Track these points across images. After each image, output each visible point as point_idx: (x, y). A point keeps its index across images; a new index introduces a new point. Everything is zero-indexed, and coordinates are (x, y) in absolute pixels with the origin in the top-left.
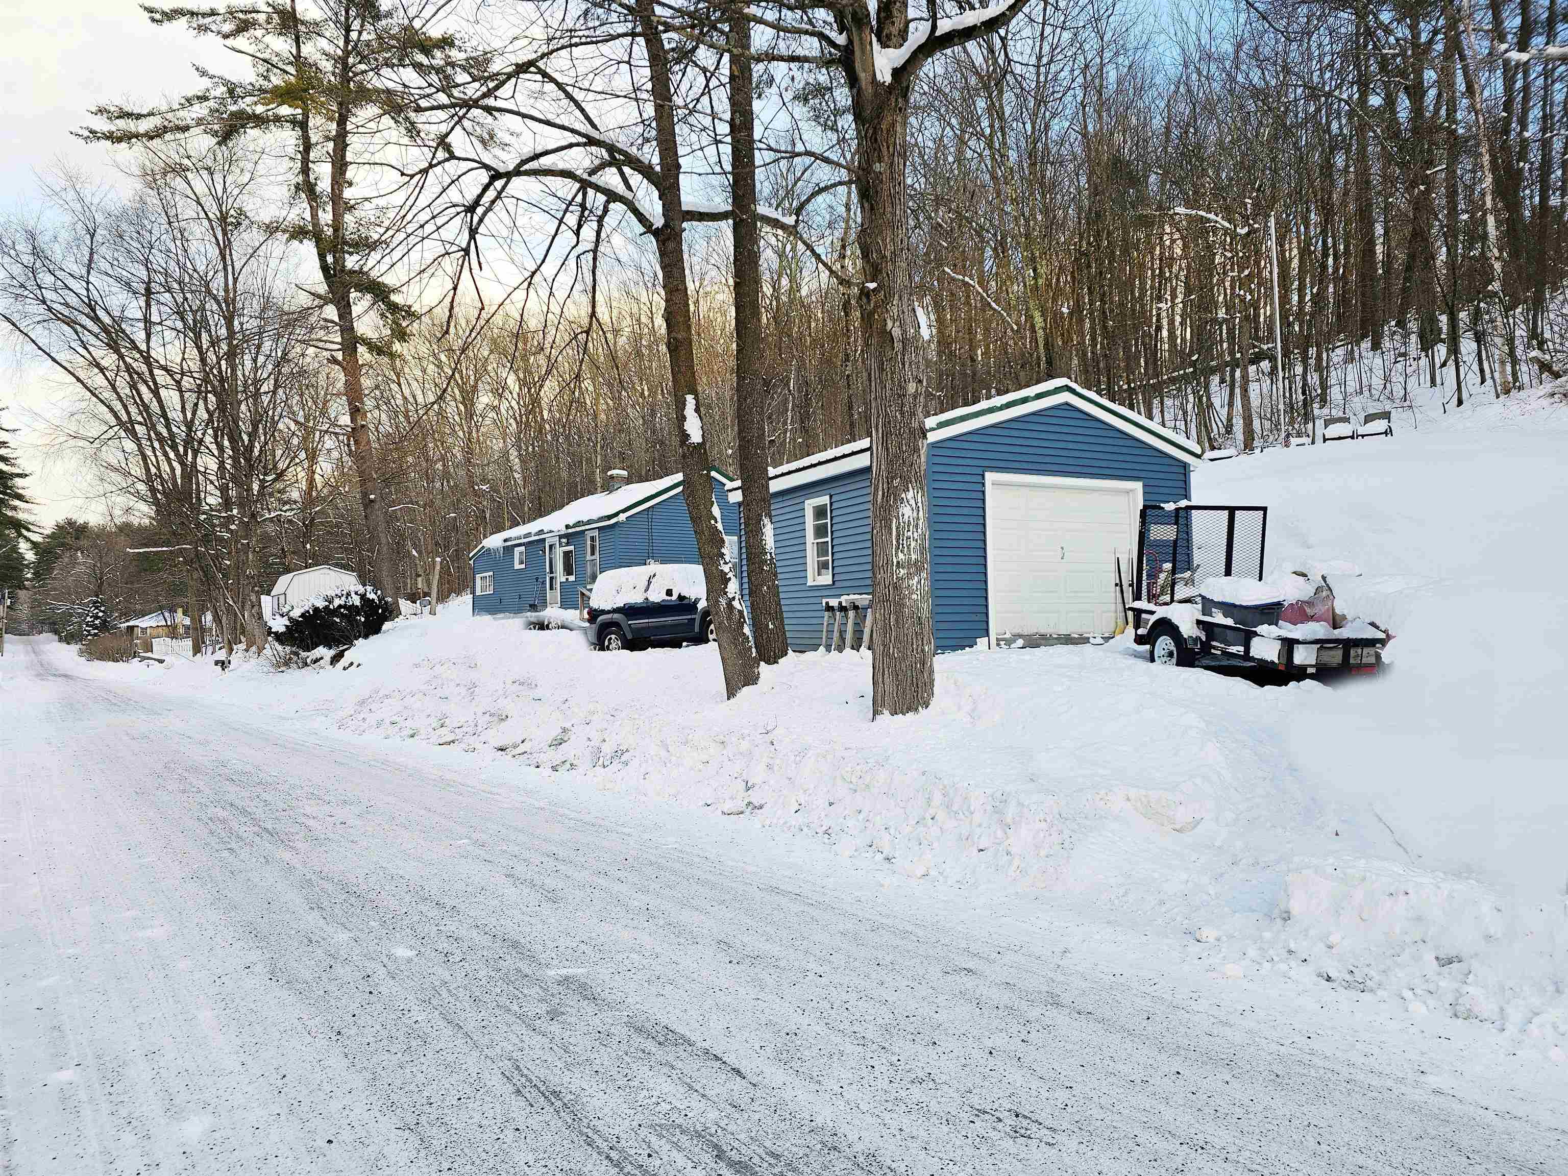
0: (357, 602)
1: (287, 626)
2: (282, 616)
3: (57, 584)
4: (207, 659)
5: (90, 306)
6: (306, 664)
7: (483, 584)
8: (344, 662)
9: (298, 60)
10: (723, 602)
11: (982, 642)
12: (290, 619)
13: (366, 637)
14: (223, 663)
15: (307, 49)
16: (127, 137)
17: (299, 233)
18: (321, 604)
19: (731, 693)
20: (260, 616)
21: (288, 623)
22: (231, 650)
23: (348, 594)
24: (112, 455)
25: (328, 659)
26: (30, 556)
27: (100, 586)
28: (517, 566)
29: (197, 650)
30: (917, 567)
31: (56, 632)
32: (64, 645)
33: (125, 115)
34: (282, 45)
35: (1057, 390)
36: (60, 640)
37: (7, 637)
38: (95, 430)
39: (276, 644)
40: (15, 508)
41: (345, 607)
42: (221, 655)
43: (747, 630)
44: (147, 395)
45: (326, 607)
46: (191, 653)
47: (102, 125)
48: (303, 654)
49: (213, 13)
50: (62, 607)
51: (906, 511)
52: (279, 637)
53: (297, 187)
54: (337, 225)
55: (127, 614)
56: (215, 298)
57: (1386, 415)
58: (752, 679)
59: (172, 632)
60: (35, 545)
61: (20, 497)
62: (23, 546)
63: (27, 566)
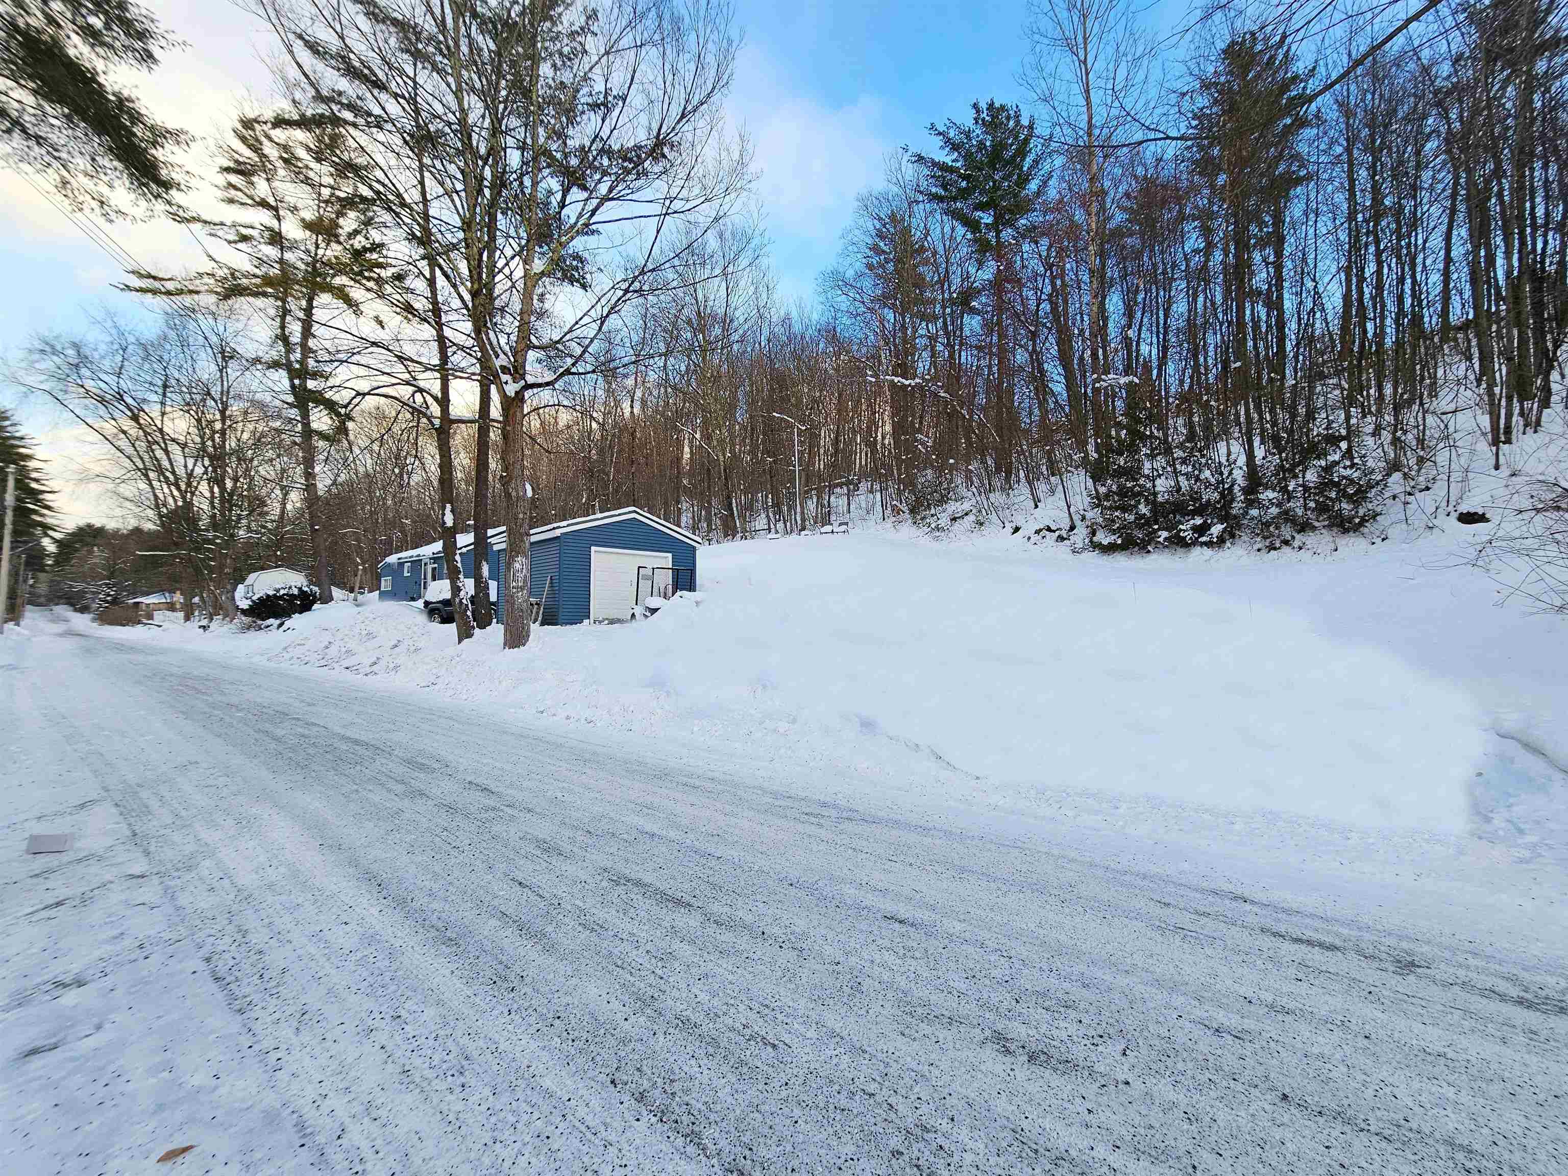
0: (296, 592)
1: (250, 606)
2: (247, 599)
3: (74, 569)
4: (194, 624)
5: (119, 393)
6: (261, 629)
7: (386, 583)
8: (284, 627)
9: (281, 261)
10: (457, 600)
11: (586, 622)
12: (252, 601)
13: (300, 613)
14: (205, 627)
15: (288, 256)
16: (154, 292)
17: (275, 365)
18: (271, 593)
19: (459, 642)
20: (233, 599)
21: (250, 604)
22: (211, 619)
23: (290, 588)
24: (128, 490)
25: (275, 625)
26: (51, 548)
27: (112, 573)
28: (406, 574)
29: (187, 618)
30: (522, 588)
31: (72, 605)
32: (78, 615)
33: (150, 276)
34: (272, 252)
35: (630, 512)
36: (76, 610)
37: (29, 607)
38: (117, 473)
39: (242, 616)
40: (42, 515)
41: (287, 595)
42: (204, 622)
43: (469, 613)
44: (159, 454)
45: (275, 595)
46: (182, 621)
47: (136, 282)
48: (260, 622)
49: (222, 224)
50: (78, 586)
51: (517, 566)
52: (244, 612)
53: (277, 337)
54: (302, 362)
55: (135, 594)
56: (214, 399)
57: (847, 524)
58: (470, 636)
59: (171, 607)
60: (56, 541)
61: (48, 508)
62: (46, 542)
63: (48, 555)
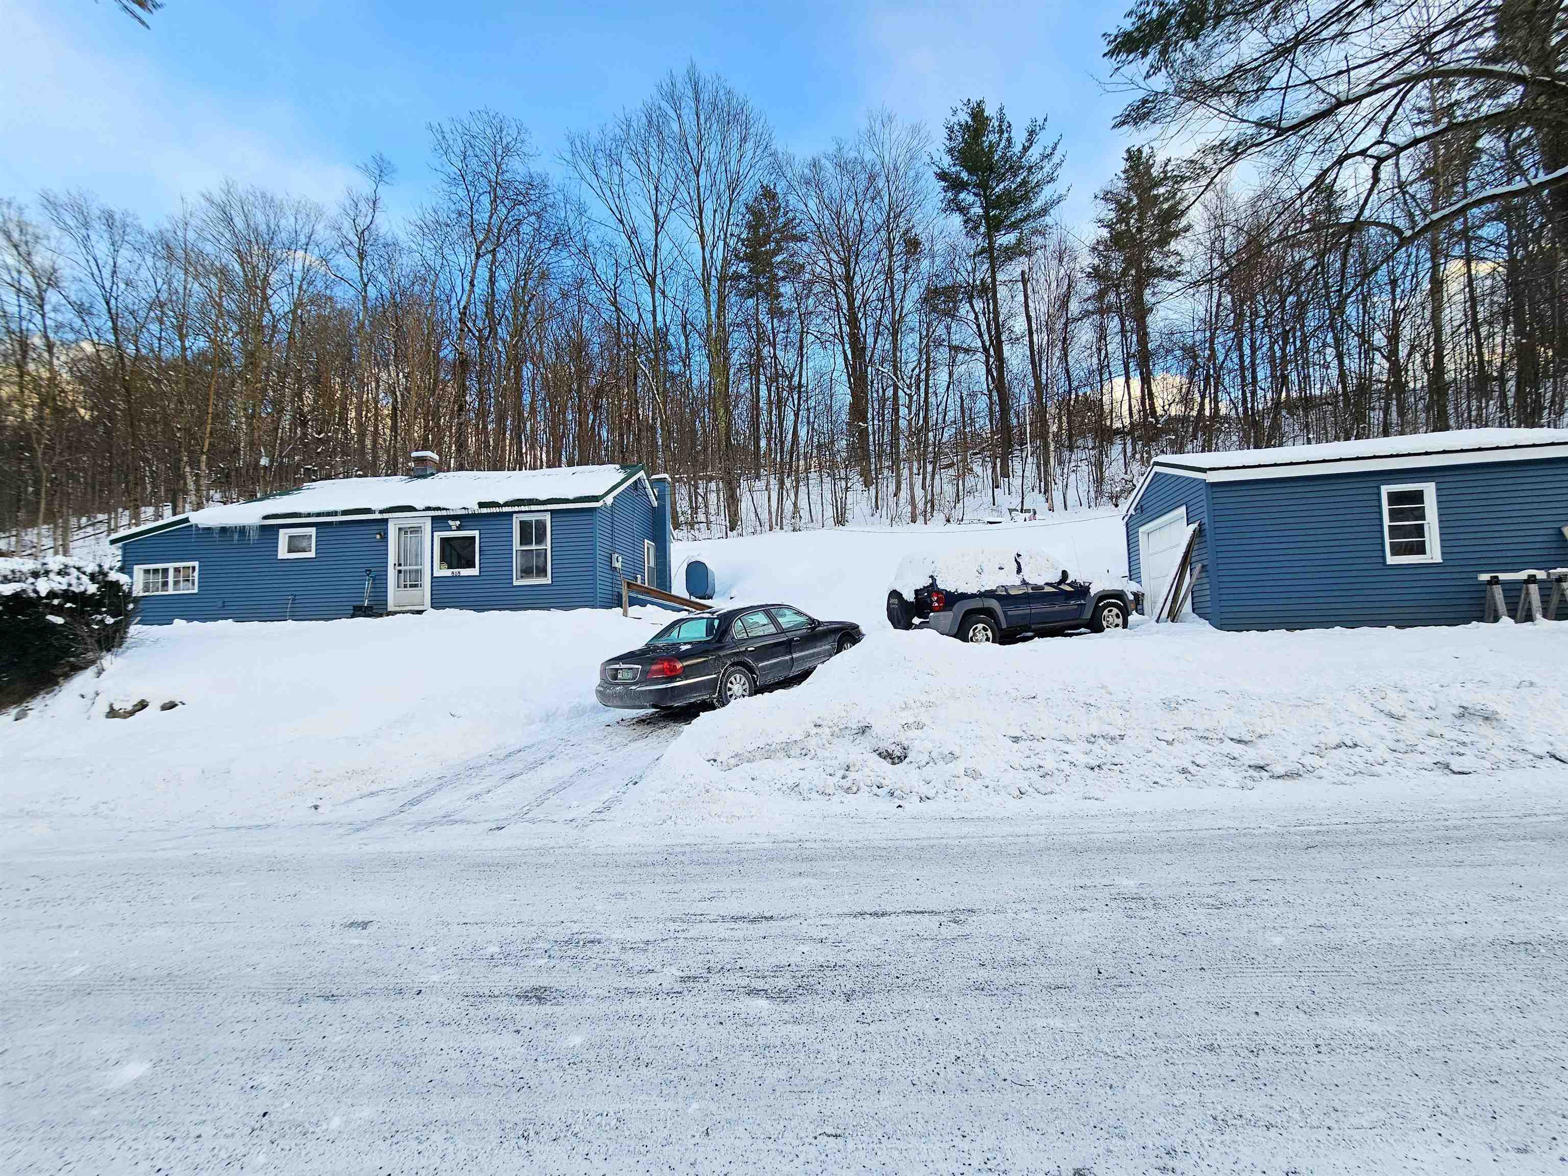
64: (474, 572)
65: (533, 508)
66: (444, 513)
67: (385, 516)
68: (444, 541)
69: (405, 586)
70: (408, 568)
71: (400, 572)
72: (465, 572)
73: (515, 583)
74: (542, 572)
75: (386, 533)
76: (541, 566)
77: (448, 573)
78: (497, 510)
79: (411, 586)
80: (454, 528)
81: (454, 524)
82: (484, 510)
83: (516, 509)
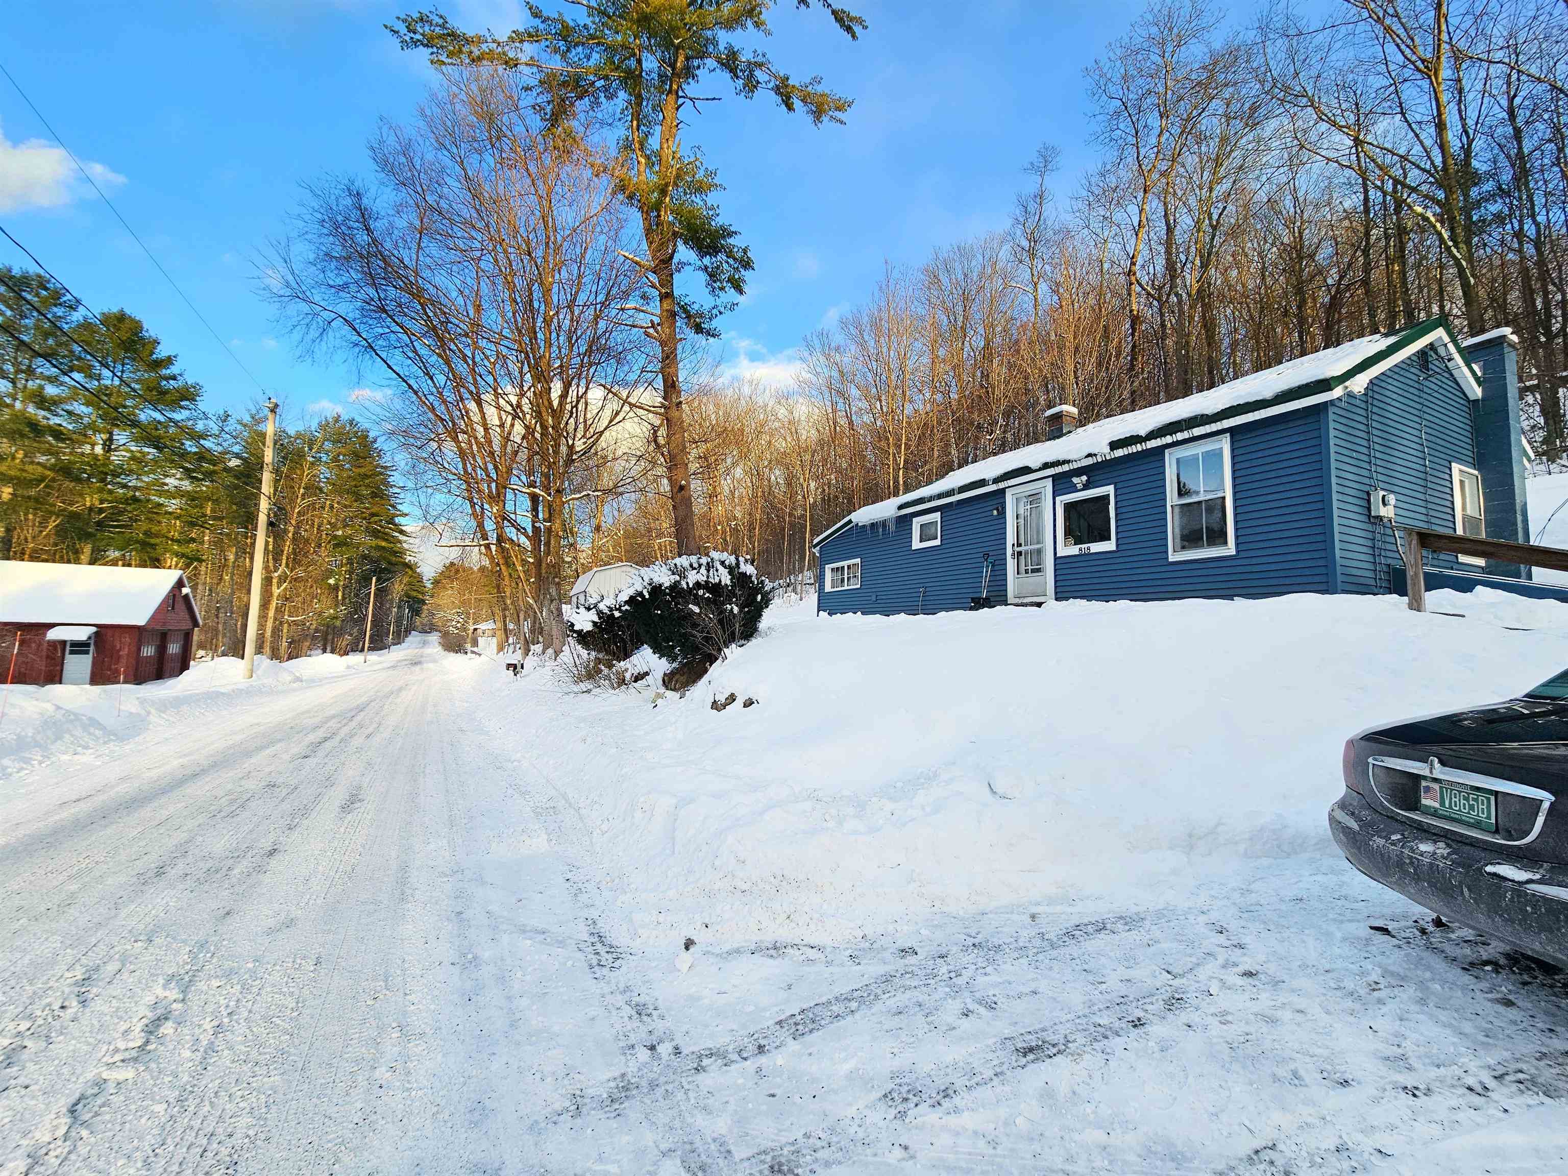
0: (725, 578)
1: (595, 623)
2: (589, 609)
4: (505, 659)
6: (622, 682)
8: (706, 689)
12: (600, 613)
14: (515, 666)
21: (596, 619)
22: (527, 651)
25: (657, 677)
28: (916, 544)
29: (500, 649)
39: (579, 647)
41: (707, 586)
42: (518, 657)
45: (675, 586)
46: (495, 651)
48: (620, 665)
52: (583, 638)
64: (1109, 546)
65: (1197, 431)
66: (1066, 468)
67: (1002, 485)
68: (1069, 507)
69: (1026, 572)
70: (1029, 548)
71: (1020, 553)
72: (1097, 547)
73: (1171, 559)
74: (1217, 536)
75: (1004, 508)
76: (1216, 527)
77: (1074, 550)
78: (1140, 447)
79: (1033, 571)
80: (1079, 486)
81: (1078, 481)
82: (1119, 453)
83: (1168, 439)
